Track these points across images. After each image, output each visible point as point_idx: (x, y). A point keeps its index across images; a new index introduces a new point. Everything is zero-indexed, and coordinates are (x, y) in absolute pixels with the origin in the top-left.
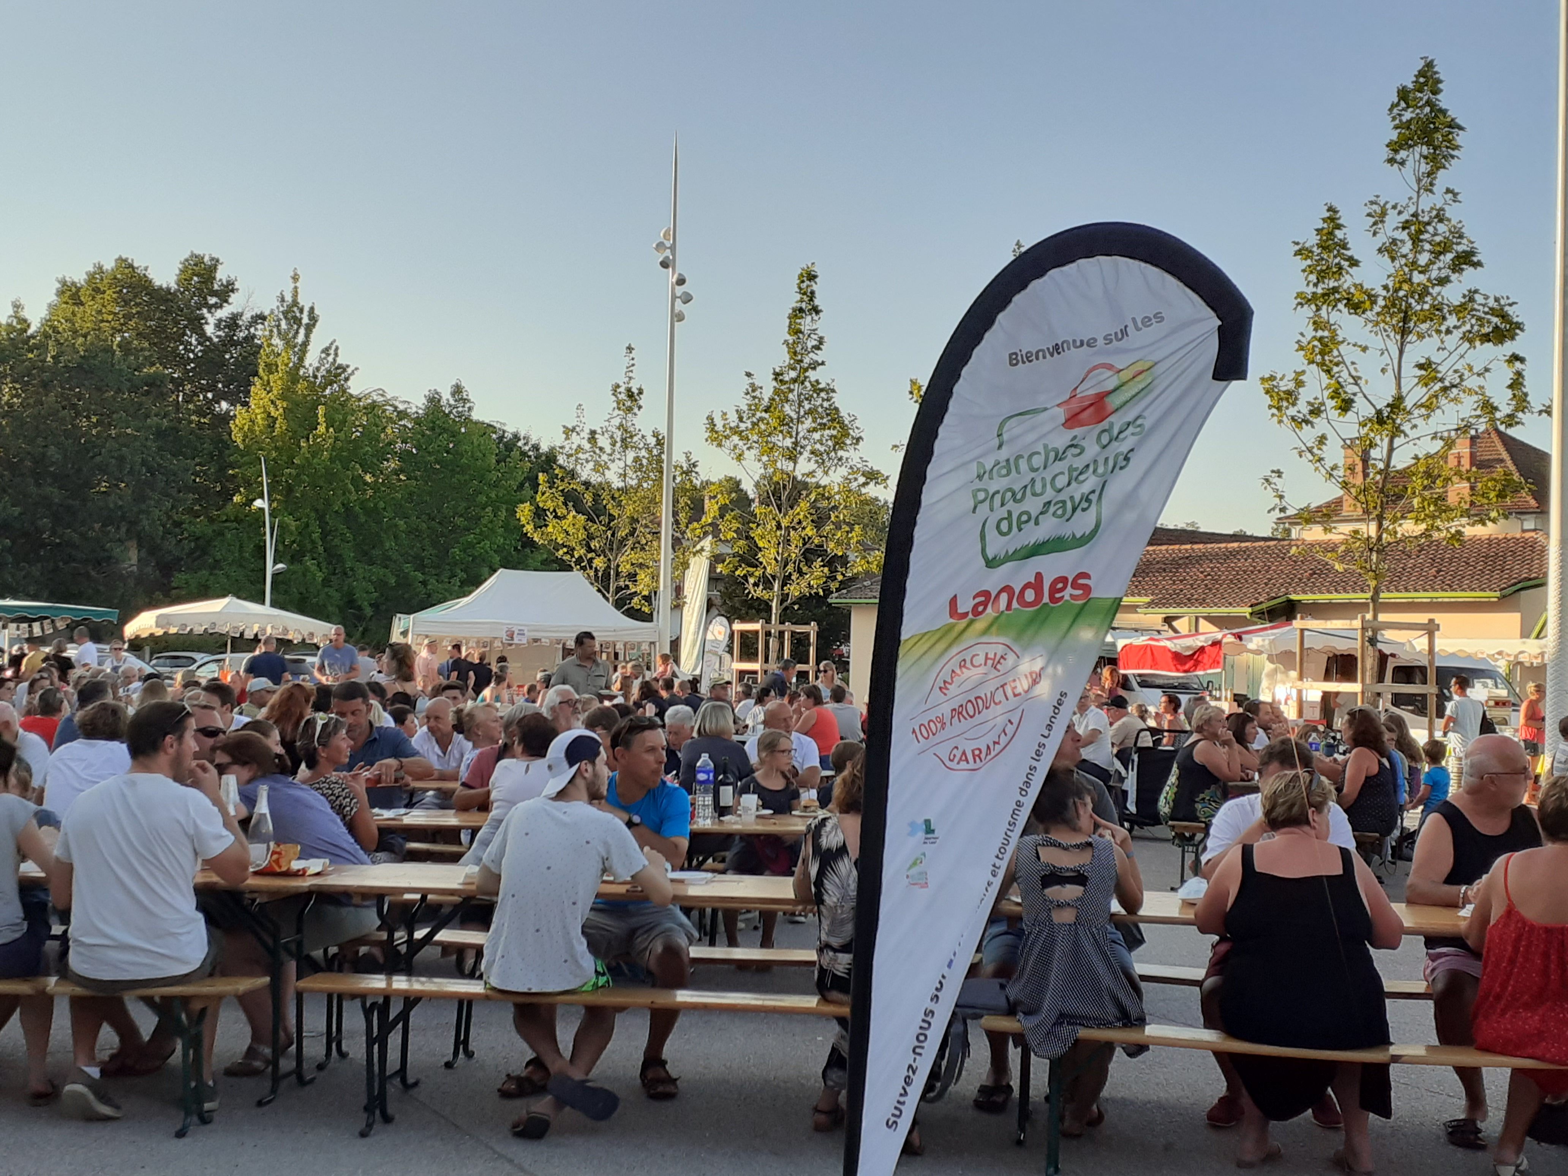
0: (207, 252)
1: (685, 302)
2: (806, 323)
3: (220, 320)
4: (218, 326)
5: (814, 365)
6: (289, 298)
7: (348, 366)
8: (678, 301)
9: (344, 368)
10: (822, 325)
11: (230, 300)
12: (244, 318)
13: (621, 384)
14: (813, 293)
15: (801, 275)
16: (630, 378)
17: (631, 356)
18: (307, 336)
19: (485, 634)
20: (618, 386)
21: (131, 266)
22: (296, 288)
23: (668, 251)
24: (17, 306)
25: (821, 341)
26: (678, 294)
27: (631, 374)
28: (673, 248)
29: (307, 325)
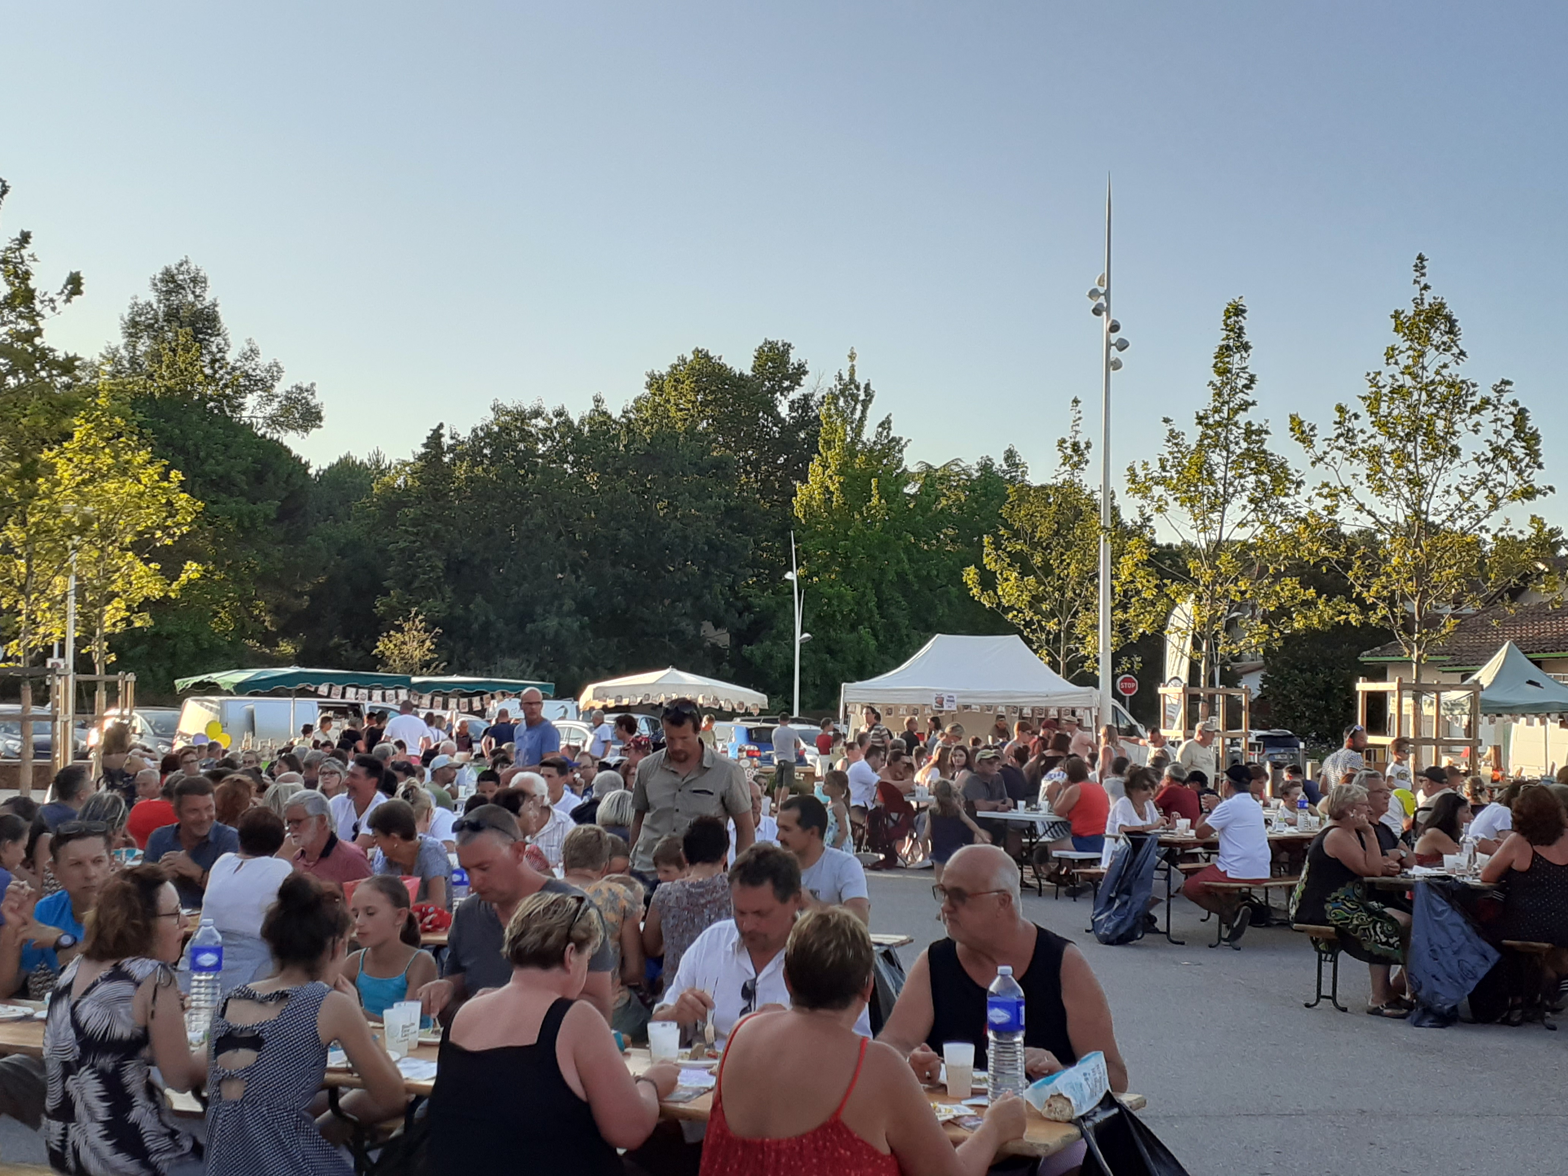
0: (778, 337)
1: (1121, 349)
2: (1235, 362)
3: (793, 402)
4: (791, 408)
5: (1245, 406)
6: (846, 377)
7: (901, 439)
8: (1113, 348)
9: (897, 441)
10: (1253, 362)
11: (802, 383)
12: (815, 399)
13: (1067, 439)
14: (1241, 328)
15: (1227, 310)
16: (1077, 432)
17: (1078, 408)
18: (864, 412)
19: (915, 701)
20: (1064, 441)
21: (706, 356)
22: (853, 366)
23: (1103, 297)
24: (598, 400)
25: (1252, 379)
26: (1113, 342)
27: (1077, 428)
28: (1107, 294)
29: (863, 401)
